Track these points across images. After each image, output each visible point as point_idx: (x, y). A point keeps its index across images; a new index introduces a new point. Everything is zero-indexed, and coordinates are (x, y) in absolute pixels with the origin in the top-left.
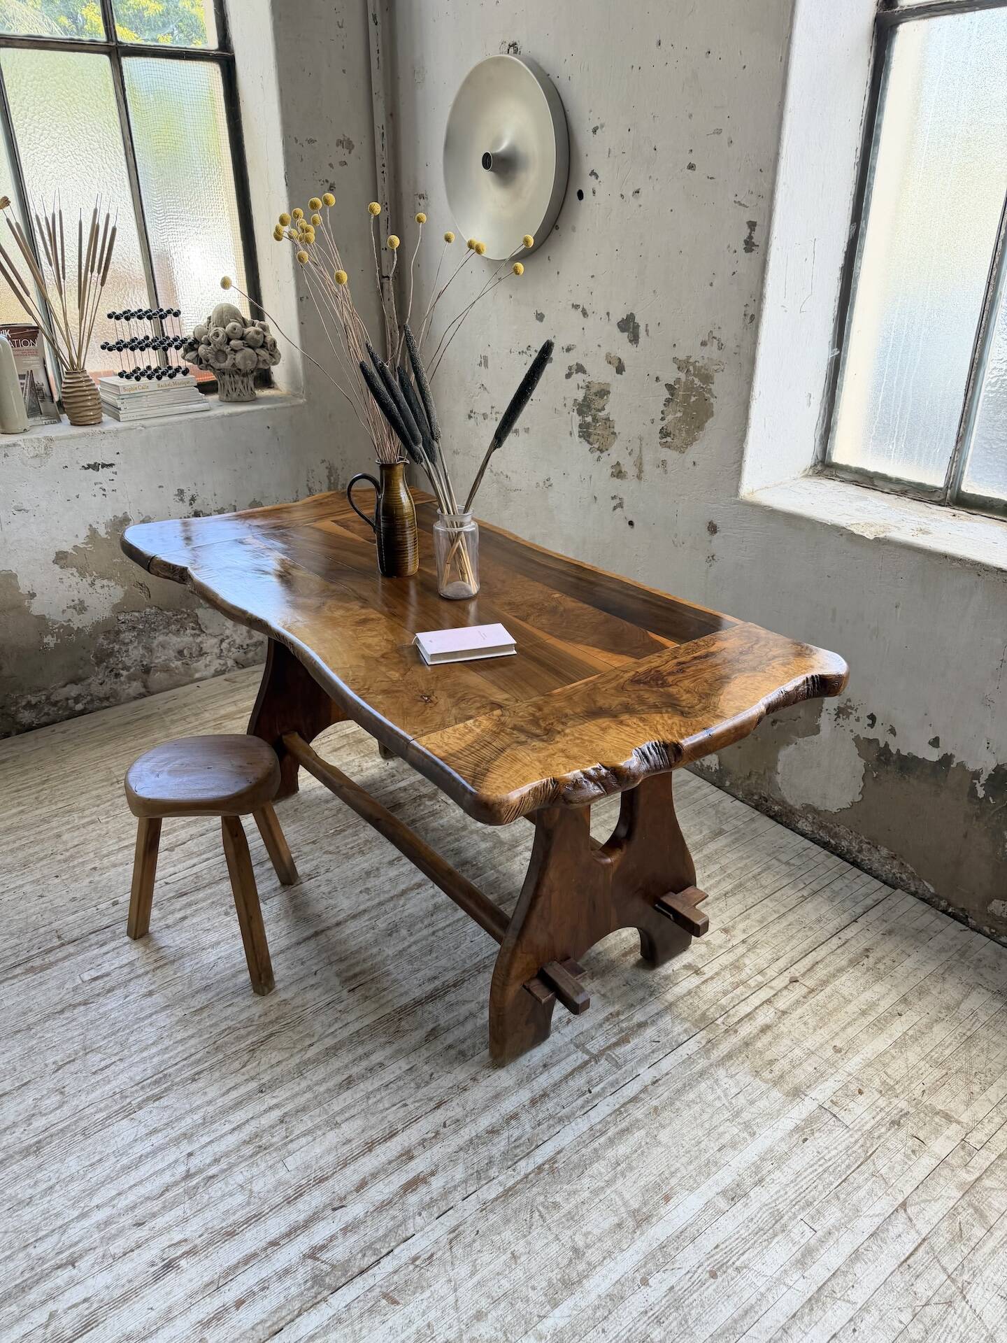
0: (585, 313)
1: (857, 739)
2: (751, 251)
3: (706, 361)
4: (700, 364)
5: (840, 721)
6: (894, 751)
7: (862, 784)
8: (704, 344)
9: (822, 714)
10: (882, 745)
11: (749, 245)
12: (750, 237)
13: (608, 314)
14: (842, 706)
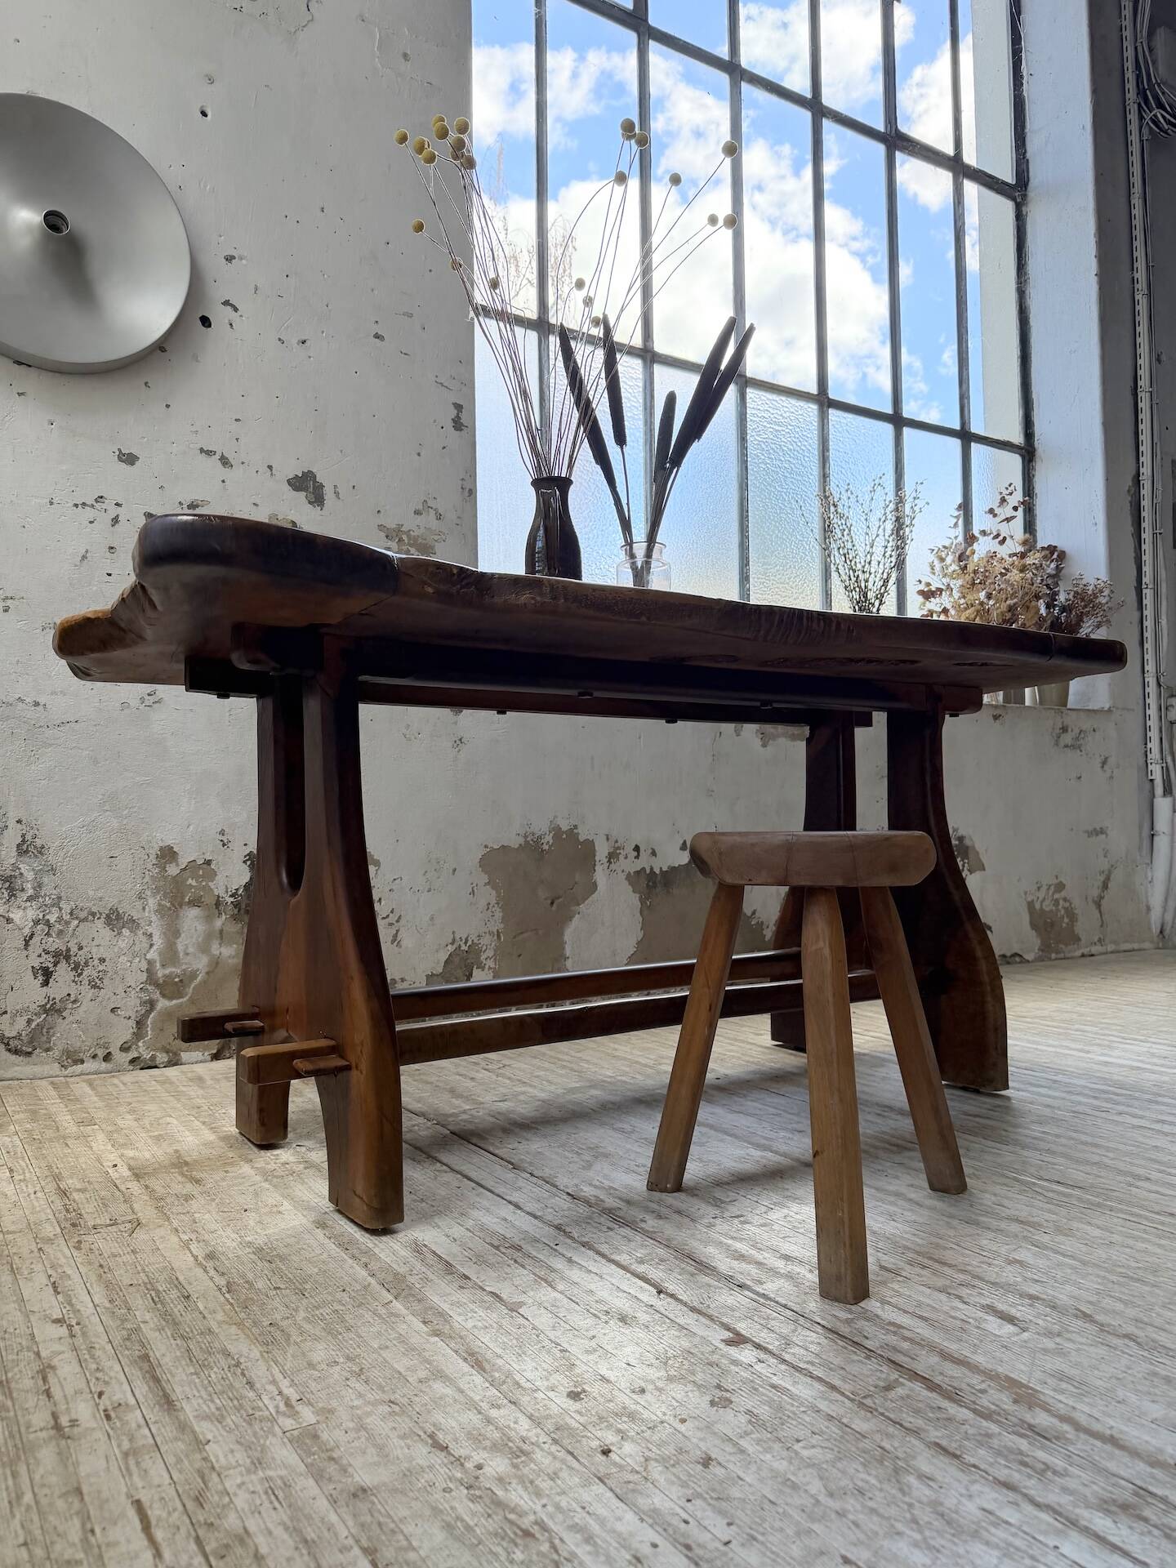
0: (225, 461)
1: (628, 878)
2: (461, 430)
3: (422, 530)
4: (416, 534)
5: (613, 866)
6: (658, 872)
7: (641, 919)
8: (418, 513)
9: (596, 868)
10: (648, 871)
11: (458, 425)
12: (458, 416)
13: (270, 467)
14: (612, 850)
